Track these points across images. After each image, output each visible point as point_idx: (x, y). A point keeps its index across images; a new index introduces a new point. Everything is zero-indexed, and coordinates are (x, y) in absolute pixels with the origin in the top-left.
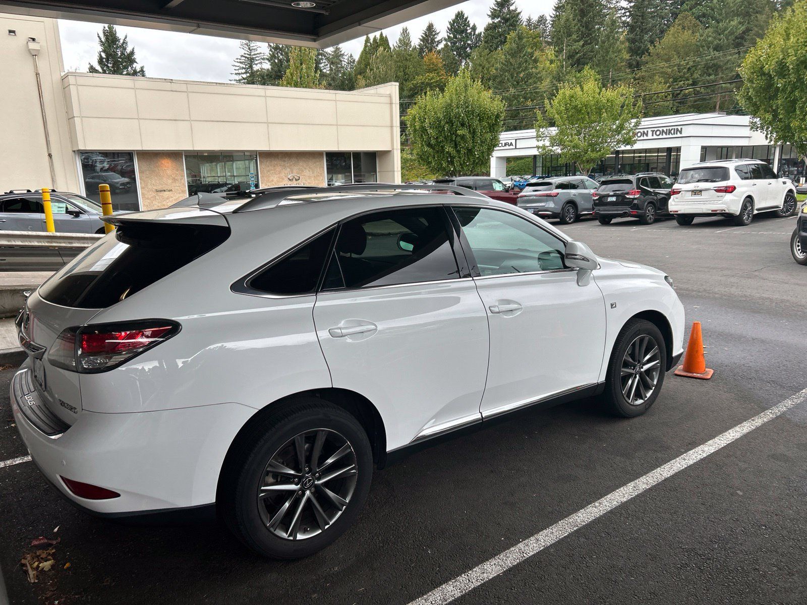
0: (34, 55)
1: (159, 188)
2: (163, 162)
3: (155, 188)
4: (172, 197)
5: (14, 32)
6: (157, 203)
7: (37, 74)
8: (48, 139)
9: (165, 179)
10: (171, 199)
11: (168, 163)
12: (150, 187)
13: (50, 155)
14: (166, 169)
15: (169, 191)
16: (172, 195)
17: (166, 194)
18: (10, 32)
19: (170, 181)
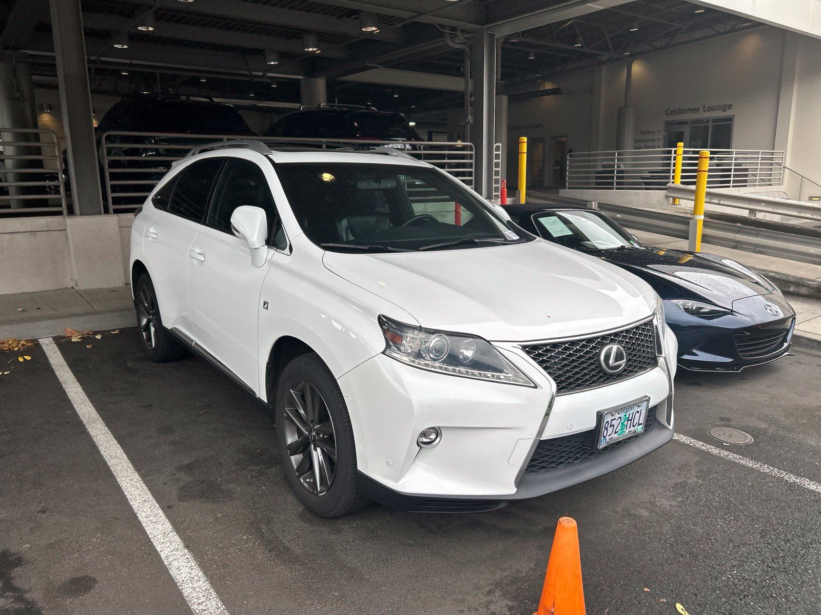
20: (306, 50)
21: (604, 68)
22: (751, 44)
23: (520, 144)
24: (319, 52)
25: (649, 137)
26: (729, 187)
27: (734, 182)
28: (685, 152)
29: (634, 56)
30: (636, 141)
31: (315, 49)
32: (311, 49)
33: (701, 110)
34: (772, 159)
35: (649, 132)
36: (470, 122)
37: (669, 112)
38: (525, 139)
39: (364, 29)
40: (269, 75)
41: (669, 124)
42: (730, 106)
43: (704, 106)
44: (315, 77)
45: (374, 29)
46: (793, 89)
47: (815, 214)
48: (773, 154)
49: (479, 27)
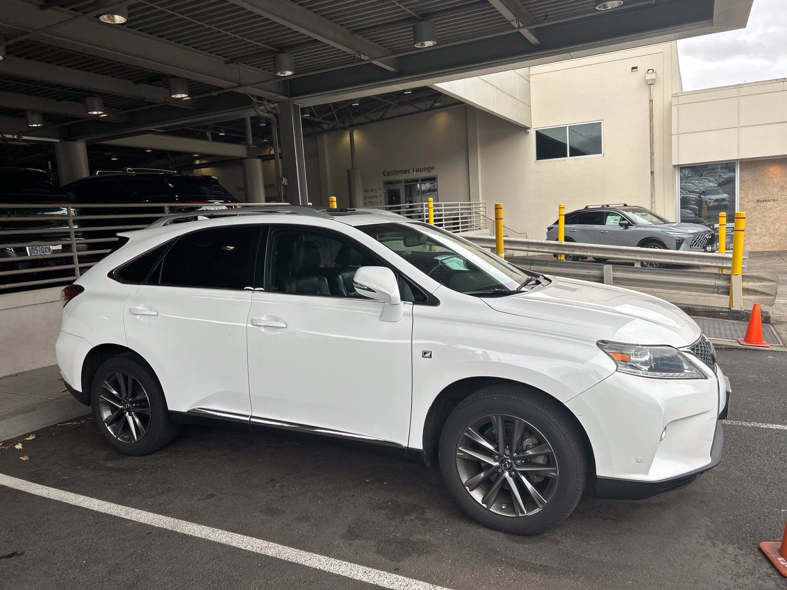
0: (650, 84)
1: (762, 197)
2: (770, 169)
3: (757, 198)
4: (776, 207)
5: (636, 68)
6: (756, 214)
7: (651, 101)
8: (652, 158)
9: (770, 188)
10: (775, 210)
11: (777, 169)
12: (750, 197)
13: (652, 173)
14: (773, 176)
15: (774, 200)
16: (777, 206)
17: (769, 205)
18: (633, 68)
19: (776, 190)
20: (90, 113)
21: (325, 135)
22: (442, 120)
23: (330, 203)
24: (105, 115)
25: (373, 194)
26: (459, 232)
27: (463, 227)
28: (435, 206)
29: (353, 126)
30: (365, 198)
31: (100, 113)
32: (95, 113)
33: (411, 171)
34: (470, 209)
35: (372, 190)
36: (286, 184)
37: (386, 174)
38: (335, 198)
39: (174, 96)
40: (25, 138)
41: (387, 183)
42: (433, 168)
43: (413, 168)
44: (75, 140)
45: (184, 96)
46: (477, 152)
47: (539, 248)
48: (470, 205)
49: (287, 98)
